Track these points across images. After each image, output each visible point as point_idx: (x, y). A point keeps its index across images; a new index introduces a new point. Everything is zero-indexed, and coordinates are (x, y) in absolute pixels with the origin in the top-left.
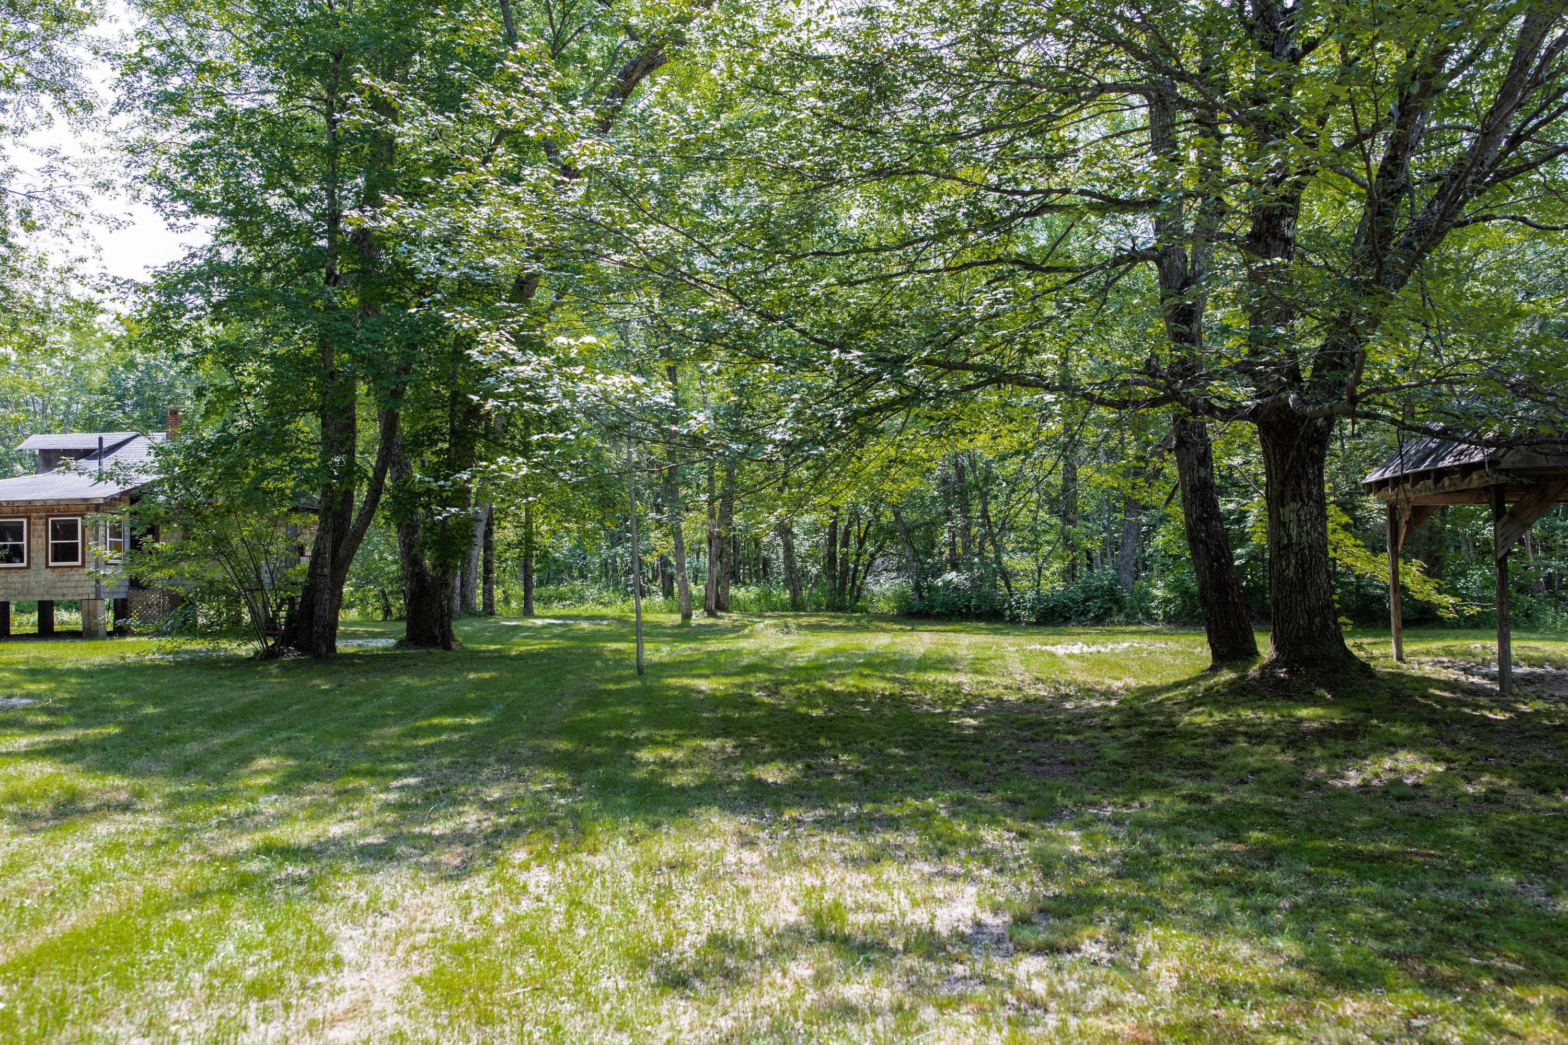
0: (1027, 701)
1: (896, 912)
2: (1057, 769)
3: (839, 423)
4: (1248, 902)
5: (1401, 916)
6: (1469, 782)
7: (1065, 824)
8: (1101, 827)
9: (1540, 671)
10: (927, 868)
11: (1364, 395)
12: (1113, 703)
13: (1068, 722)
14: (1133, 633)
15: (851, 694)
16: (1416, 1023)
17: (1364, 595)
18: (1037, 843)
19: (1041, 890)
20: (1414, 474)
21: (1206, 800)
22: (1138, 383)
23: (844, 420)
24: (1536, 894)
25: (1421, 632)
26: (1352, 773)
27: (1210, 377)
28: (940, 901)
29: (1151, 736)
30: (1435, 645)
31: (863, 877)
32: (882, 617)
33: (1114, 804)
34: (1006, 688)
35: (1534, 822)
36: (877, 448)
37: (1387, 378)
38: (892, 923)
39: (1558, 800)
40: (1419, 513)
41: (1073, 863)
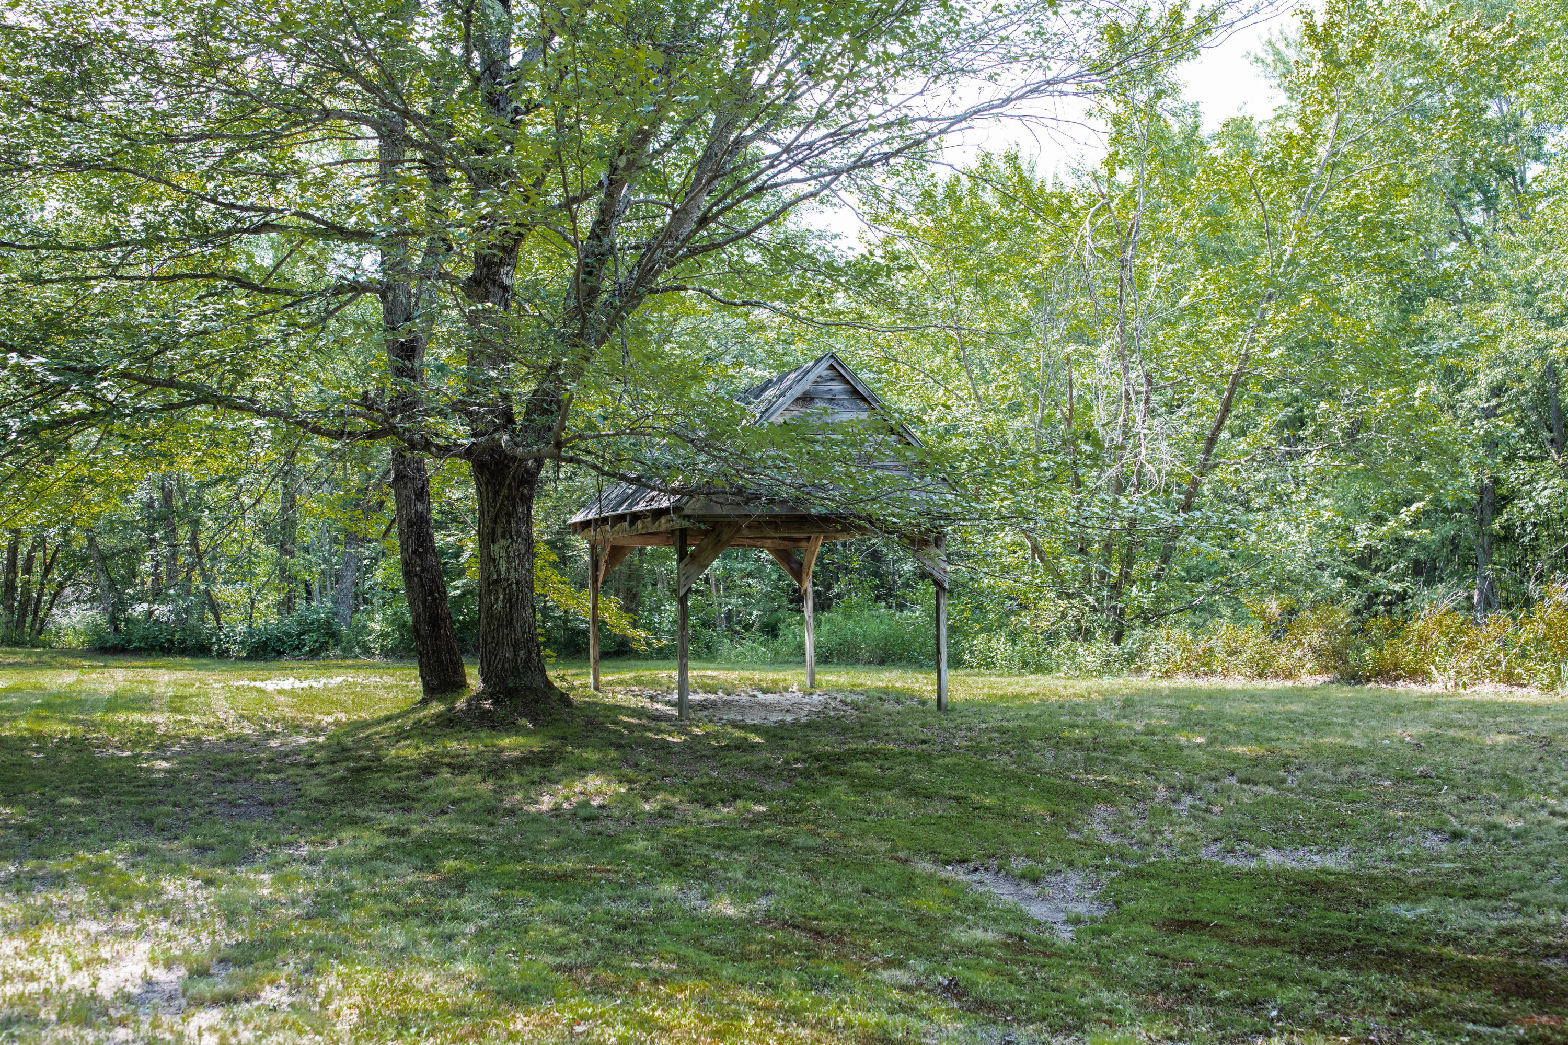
0: (229, 741)
1: (53, 979)
2: (253, 810)
3: (14, 436)
4: (436, 931)
5: (574, 930)
6: (647, 801)
7: (257, 867)
8: (294, 867)
9: (713, 697)
10: (94, 927)
11: (569, 440)
12: (321, 739)
13: (271, 760)
14: (349, 667)
15: (23, 739)
16: (578, 1029)
17: (572, 629)
18: (224, 890)
19: (224, 940)
20: (613, 517)
21: (406, 832)
22: (355, 414)
23: (20, 433)
24: (694, 899)
25: (619, 663)
26: (546, 798)
27: (426, 414)
28: (106, 961)
29: (357, 771)
30: (628, 675)
31: (16, 943)
32: (68, 652)
33: (311, 843)
34: (206, 727)
35: (697, 833)
36: (66, 466)
37: (591, 426)
38: (46, 991)
39: (719, 812)
40: (616, 553)
41: (260, 909)
